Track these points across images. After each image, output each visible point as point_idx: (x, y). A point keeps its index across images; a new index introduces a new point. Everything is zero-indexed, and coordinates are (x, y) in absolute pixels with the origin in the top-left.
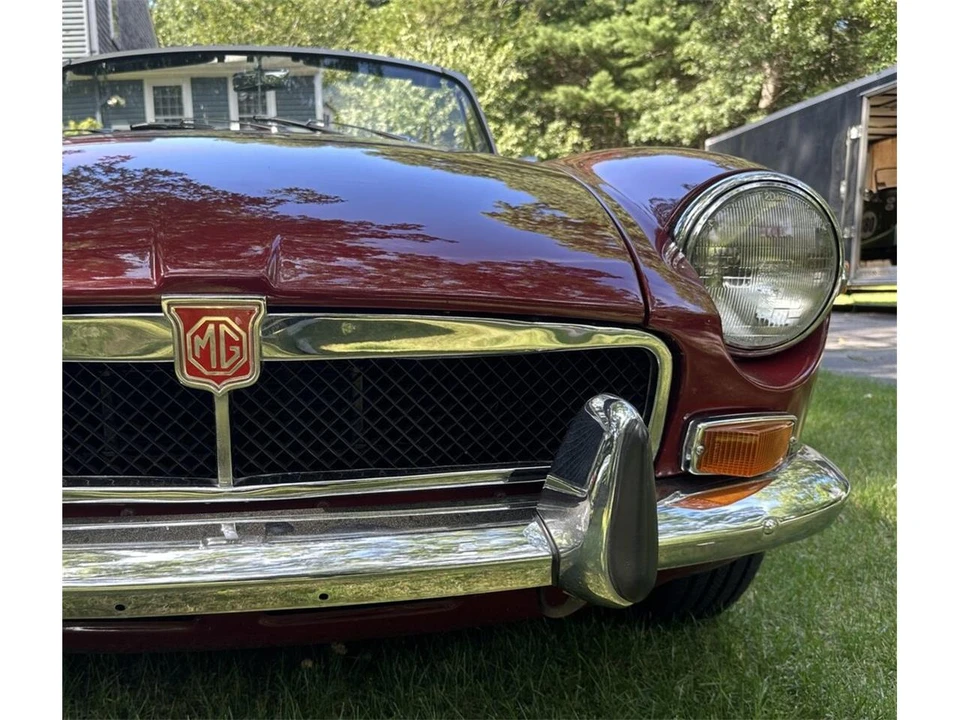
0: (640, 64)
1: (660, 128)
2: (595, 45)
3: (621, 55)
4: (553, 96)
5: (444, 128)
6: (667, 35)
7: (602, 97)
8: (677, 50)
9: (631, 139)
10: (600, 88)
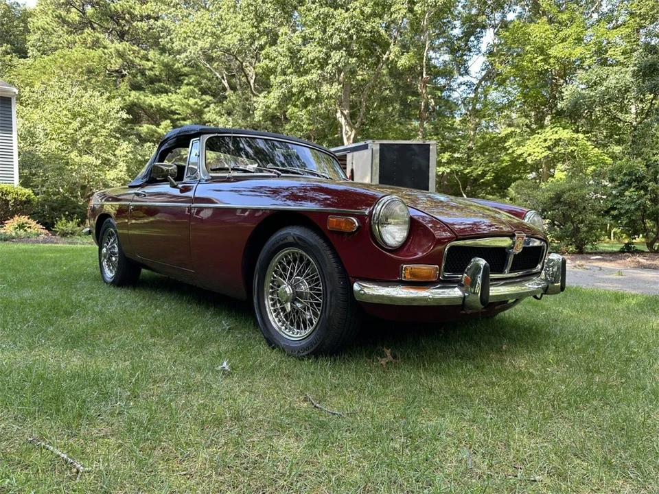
0: (184, 119)
2: (162, 106)
3: (174, 113)
4: (141, 128)
5: (87, 138)
6: (199, 108)
10: (166, 128)
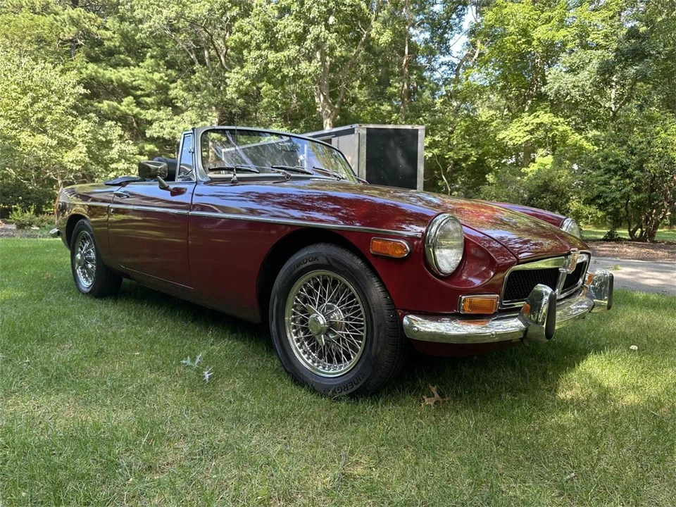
0: (148, 95)
1: (165, 132)
2: (123, 81)
3: (137, 88)
4: (100, 105)
5: (40, 116)
6: (164, 83)
7: (130, 110)
8: (170, 92)
9: (148, 135)
10: (128, 105)
